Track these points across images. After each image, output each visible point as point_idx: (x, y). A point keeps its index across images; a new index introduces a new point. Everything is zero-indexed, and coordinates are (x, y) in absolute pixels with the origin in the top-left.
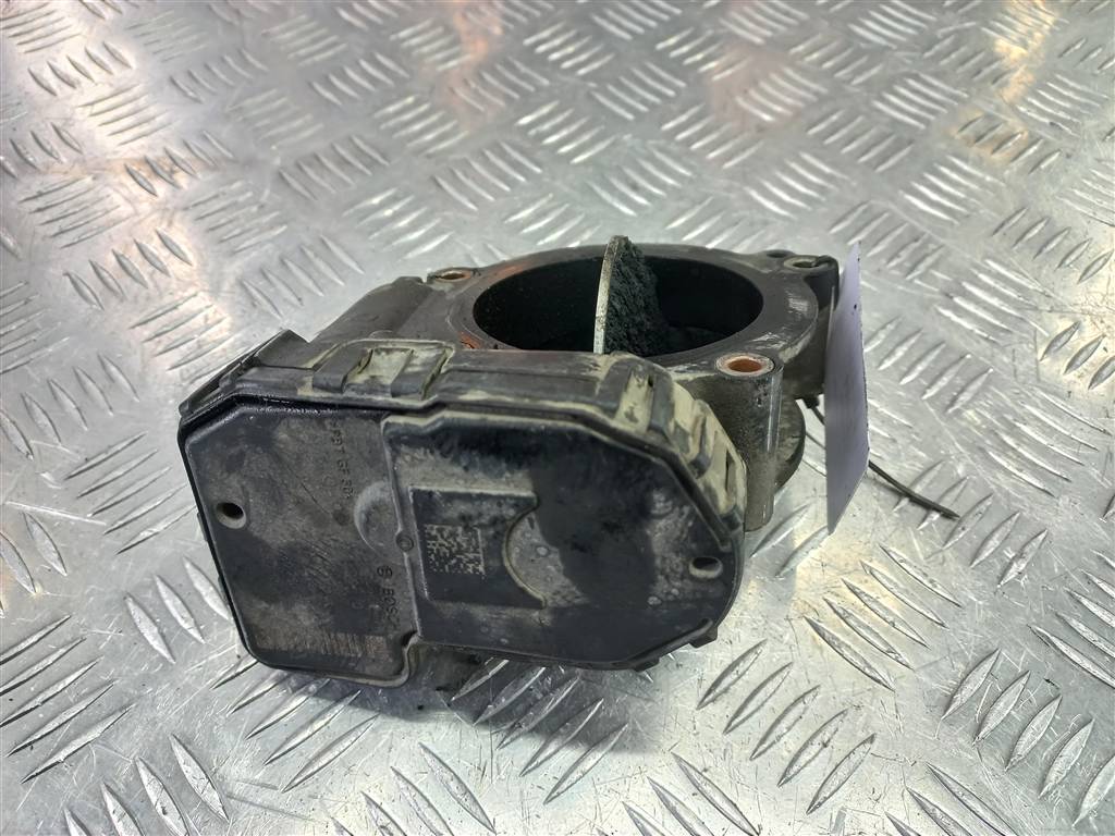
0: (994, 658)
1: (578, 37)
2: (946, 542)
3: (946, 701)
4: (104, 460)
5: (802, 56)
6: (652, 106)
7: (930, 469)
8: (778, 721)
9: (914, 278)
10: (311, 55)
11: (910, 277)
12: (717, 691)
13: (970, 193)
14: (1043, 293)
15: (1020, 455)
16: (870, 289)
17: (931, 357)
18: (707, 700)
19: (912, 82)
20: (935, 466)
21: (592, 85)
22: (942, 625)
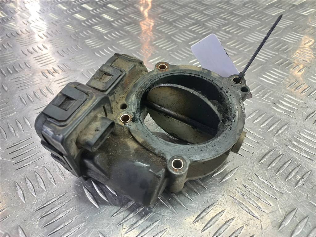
0: (295, 211)
1: (168, 42)
2: (277, 173)
3: (279, 225)
4: (18, 144)
5: (230, 45)
6: (187, 57)
7: (270, 151)
8: (220, 229)
9: (264, 99)
10: (95, 46)
12: (199, 218)
13: (280, 77)
14: (304, 103)
15: (300, 148)
16: (250, 102)
17: (270, 120)
18: (196, 221)
20: (272, 150)
21: (171, 52)
22: (276, 199)
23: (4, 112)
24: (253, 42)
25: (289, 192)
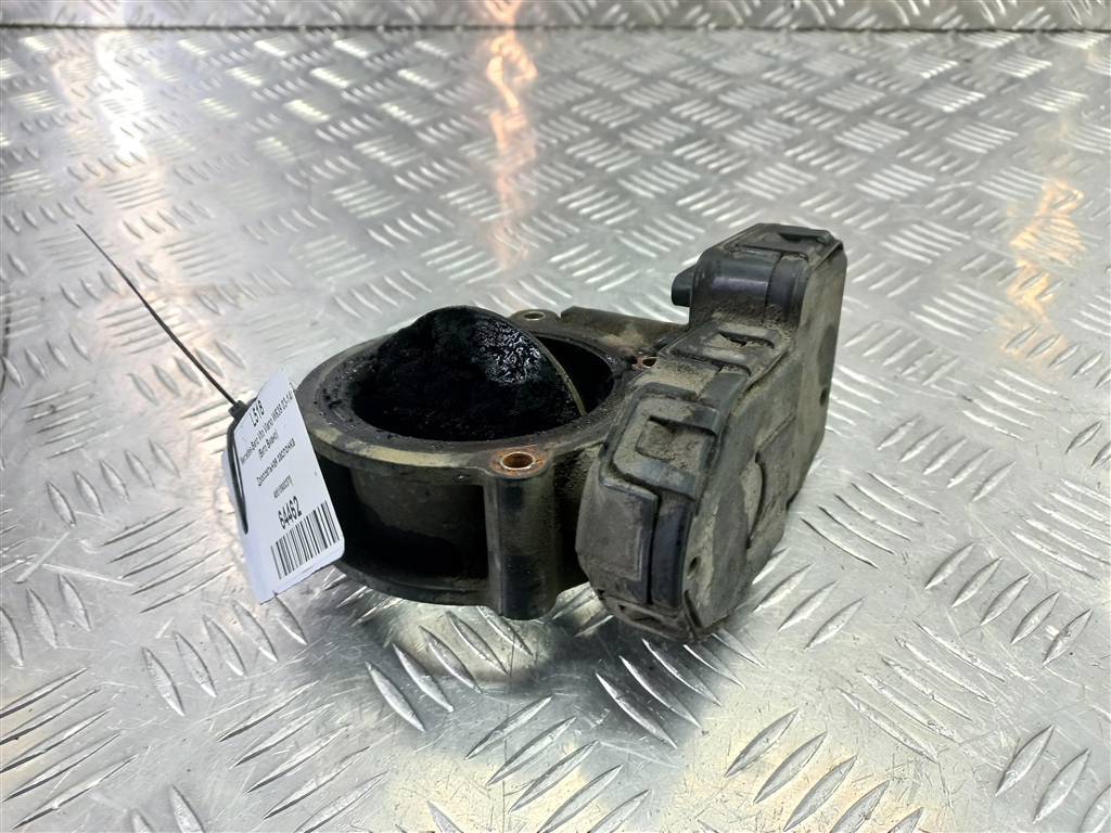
0: (1047, 734)
1: (606, 197)
2: (984, 619)
3: (999, 777)
4: (142, 529)
5: (811, 208)
6: (675, 248)
7: (960, 551)
8: (813, 791)
9: (930, 384)
10: (368, 210)
11: (926, 383)
12: (747, 757)
13: (980, 314)
14: (1061, 397)
15: (1053, 539)
16: (887, 393)
17: (955, 450)
18: (735, 767)
19: (916, 227)
20: (965, 547)
21: (620, 232)
22: (986, 698)
23: (85, 424)
24: (888, 197)
25: (1027, 678)
